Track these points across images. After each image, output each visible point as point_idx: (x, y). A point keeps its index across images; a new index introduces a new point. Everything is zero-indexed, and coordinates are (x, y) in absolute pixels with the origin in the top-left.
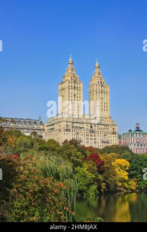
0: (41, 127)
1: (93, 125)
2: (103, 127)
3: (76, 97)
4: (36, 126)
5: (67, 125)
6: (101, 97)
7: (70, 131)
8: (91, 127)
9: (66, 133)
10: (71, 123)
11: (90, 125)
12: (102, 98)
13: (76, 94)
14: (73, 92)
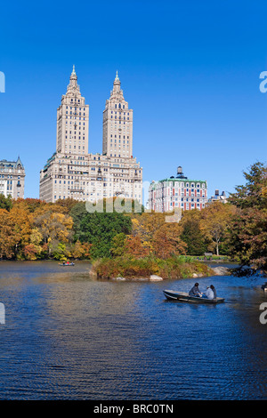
0: (19, 172)
1: (102, 170)
2: (120, 171)
3: (78, 128)
4: (10, 171)
5: (61, 170)
6: (118, 128)
7: (64, 177)
8: (99, 171)
9: (58, 180)
10: (66, 167)
11: (97, 169)
12: (120, 130)
13: (78, 124)
14: (73, 121)
